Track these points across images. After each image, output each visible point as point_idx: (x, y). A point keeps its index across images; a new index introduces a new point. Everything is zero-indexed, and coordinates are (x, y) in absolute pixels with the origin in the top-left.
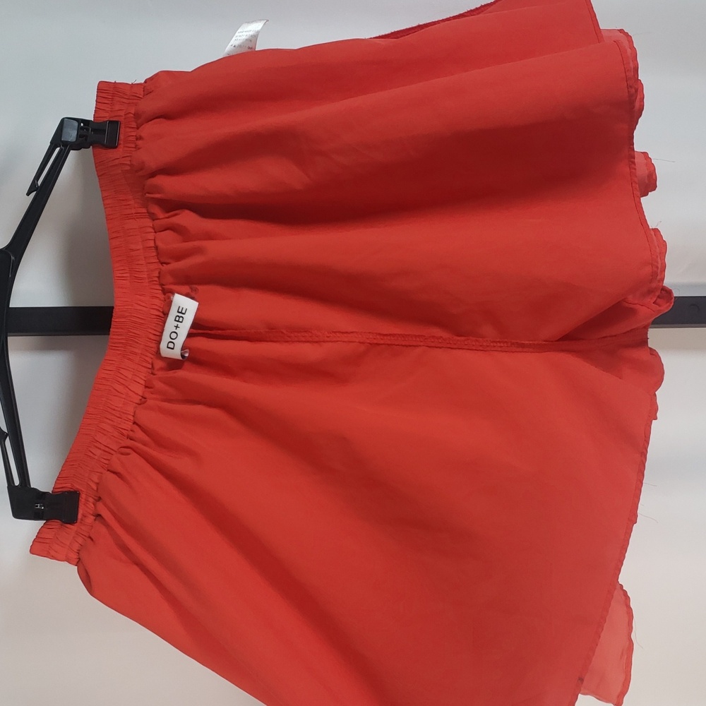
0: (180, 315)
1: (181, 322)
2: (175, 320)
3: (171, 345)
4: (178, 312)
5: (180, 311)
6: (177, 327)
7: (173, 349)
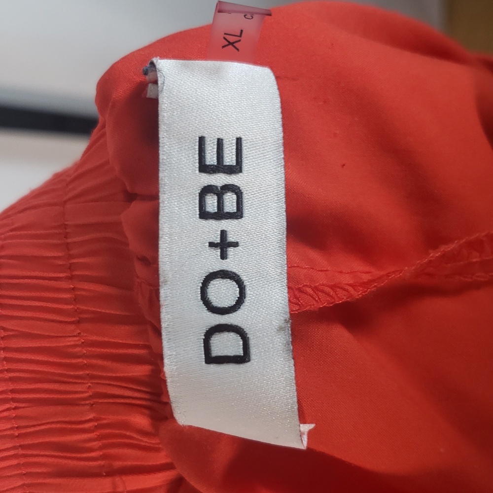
0: (219, 180)
1: (238, 214)
2: (204, 215)
3: (228, 345)
4: (204, 168)
5: (211, 159)
6: (223, 245)
7: (243, 359)
